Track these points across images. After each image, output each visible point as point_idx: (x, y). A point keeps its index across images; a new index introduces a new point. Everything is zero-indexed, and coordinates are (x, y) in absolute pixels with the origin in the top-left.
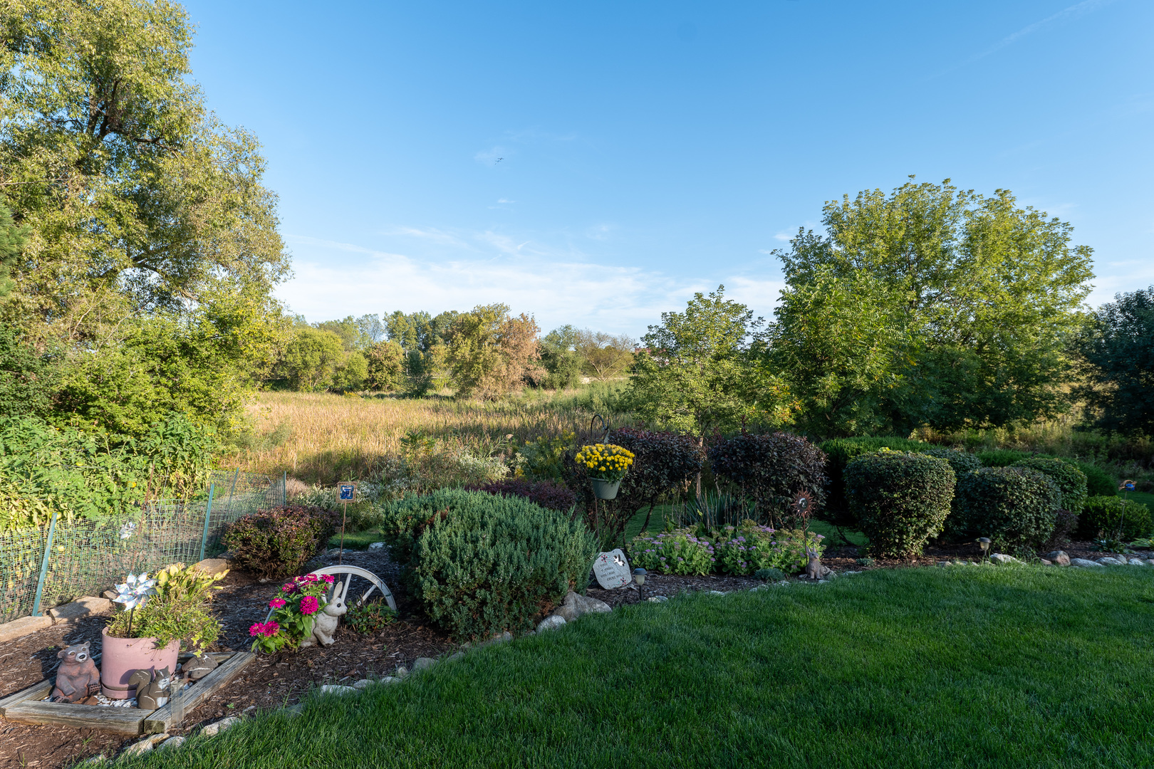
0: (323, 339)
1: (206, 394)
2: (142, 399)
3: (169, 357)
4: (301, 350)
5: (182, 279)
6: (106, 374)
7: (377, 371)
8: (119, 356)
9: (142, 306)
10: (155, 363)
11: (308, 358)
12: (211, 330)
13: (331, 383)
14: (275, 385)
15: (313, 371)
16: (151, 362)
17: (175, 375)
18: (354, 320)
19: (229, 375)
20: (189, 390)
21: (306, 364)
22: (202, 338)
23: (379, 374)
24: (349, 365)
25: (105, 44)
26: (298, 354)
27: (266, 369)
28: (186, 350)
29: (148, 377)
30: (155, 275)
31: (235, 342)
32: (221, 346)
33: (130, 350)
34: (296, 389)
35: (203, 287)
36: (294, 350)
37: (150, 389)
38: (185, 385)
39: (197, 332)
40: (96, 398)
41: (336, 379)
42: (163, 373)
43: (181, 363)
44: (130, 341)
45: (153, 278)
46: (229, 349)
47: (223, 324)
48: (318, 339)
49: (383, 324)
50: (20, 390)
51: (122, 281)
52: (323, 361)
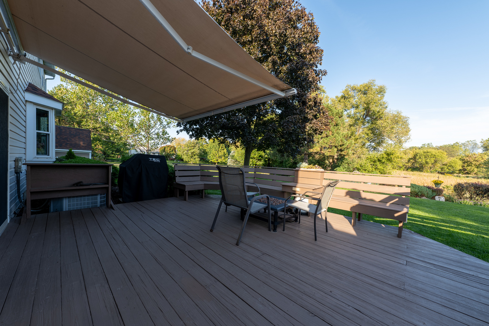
0: (436, 153)
1: (383, 170)
2: (369, 170)
3: (375, 162)
4: (425, 157)
5: (379, 144)
6: (363, 165)
7: (468, 166)
8: (365, 162)
9: (370, 150)
10: (372, 163)
11: (428, 160)
12: (385, 156)
13: (440, 170)
14: (413, 169)
15: (430, 165)
16: (371, 163)
17: (376, 166)
18: (460, 144)
19: (389, 166)
20: (379, 169)
21: (427, 163)
22: (383, 158)
23: (469, 168)
24: (450, 163)
25: (368, 104)
26: (424, 159)
27: (409, 164)
28: (379, 160)
29: (371, 166)
30: (373, 143)
31: (391, 159)
32: (388, 159)
33: (367, 160)
34: (422, 171)
35: (384, 145)
36: (422, 157)
37: (371, 168)
38: (378, 168)
39: (382, 157)
40: (360, 169)
41: (442, 169)
42: (373, 165)
43: (378, 163)
44: (367, 158)
45: (373, 144)
46: (390, 160)
47: (388, 155)
48: (434, 153)
49: (480, 145)
50: (349, 167)
51: (366, 145)
52: (436, 162)
